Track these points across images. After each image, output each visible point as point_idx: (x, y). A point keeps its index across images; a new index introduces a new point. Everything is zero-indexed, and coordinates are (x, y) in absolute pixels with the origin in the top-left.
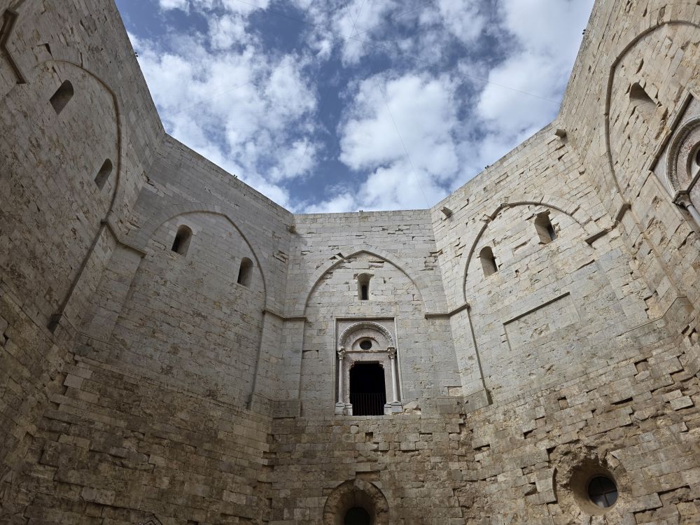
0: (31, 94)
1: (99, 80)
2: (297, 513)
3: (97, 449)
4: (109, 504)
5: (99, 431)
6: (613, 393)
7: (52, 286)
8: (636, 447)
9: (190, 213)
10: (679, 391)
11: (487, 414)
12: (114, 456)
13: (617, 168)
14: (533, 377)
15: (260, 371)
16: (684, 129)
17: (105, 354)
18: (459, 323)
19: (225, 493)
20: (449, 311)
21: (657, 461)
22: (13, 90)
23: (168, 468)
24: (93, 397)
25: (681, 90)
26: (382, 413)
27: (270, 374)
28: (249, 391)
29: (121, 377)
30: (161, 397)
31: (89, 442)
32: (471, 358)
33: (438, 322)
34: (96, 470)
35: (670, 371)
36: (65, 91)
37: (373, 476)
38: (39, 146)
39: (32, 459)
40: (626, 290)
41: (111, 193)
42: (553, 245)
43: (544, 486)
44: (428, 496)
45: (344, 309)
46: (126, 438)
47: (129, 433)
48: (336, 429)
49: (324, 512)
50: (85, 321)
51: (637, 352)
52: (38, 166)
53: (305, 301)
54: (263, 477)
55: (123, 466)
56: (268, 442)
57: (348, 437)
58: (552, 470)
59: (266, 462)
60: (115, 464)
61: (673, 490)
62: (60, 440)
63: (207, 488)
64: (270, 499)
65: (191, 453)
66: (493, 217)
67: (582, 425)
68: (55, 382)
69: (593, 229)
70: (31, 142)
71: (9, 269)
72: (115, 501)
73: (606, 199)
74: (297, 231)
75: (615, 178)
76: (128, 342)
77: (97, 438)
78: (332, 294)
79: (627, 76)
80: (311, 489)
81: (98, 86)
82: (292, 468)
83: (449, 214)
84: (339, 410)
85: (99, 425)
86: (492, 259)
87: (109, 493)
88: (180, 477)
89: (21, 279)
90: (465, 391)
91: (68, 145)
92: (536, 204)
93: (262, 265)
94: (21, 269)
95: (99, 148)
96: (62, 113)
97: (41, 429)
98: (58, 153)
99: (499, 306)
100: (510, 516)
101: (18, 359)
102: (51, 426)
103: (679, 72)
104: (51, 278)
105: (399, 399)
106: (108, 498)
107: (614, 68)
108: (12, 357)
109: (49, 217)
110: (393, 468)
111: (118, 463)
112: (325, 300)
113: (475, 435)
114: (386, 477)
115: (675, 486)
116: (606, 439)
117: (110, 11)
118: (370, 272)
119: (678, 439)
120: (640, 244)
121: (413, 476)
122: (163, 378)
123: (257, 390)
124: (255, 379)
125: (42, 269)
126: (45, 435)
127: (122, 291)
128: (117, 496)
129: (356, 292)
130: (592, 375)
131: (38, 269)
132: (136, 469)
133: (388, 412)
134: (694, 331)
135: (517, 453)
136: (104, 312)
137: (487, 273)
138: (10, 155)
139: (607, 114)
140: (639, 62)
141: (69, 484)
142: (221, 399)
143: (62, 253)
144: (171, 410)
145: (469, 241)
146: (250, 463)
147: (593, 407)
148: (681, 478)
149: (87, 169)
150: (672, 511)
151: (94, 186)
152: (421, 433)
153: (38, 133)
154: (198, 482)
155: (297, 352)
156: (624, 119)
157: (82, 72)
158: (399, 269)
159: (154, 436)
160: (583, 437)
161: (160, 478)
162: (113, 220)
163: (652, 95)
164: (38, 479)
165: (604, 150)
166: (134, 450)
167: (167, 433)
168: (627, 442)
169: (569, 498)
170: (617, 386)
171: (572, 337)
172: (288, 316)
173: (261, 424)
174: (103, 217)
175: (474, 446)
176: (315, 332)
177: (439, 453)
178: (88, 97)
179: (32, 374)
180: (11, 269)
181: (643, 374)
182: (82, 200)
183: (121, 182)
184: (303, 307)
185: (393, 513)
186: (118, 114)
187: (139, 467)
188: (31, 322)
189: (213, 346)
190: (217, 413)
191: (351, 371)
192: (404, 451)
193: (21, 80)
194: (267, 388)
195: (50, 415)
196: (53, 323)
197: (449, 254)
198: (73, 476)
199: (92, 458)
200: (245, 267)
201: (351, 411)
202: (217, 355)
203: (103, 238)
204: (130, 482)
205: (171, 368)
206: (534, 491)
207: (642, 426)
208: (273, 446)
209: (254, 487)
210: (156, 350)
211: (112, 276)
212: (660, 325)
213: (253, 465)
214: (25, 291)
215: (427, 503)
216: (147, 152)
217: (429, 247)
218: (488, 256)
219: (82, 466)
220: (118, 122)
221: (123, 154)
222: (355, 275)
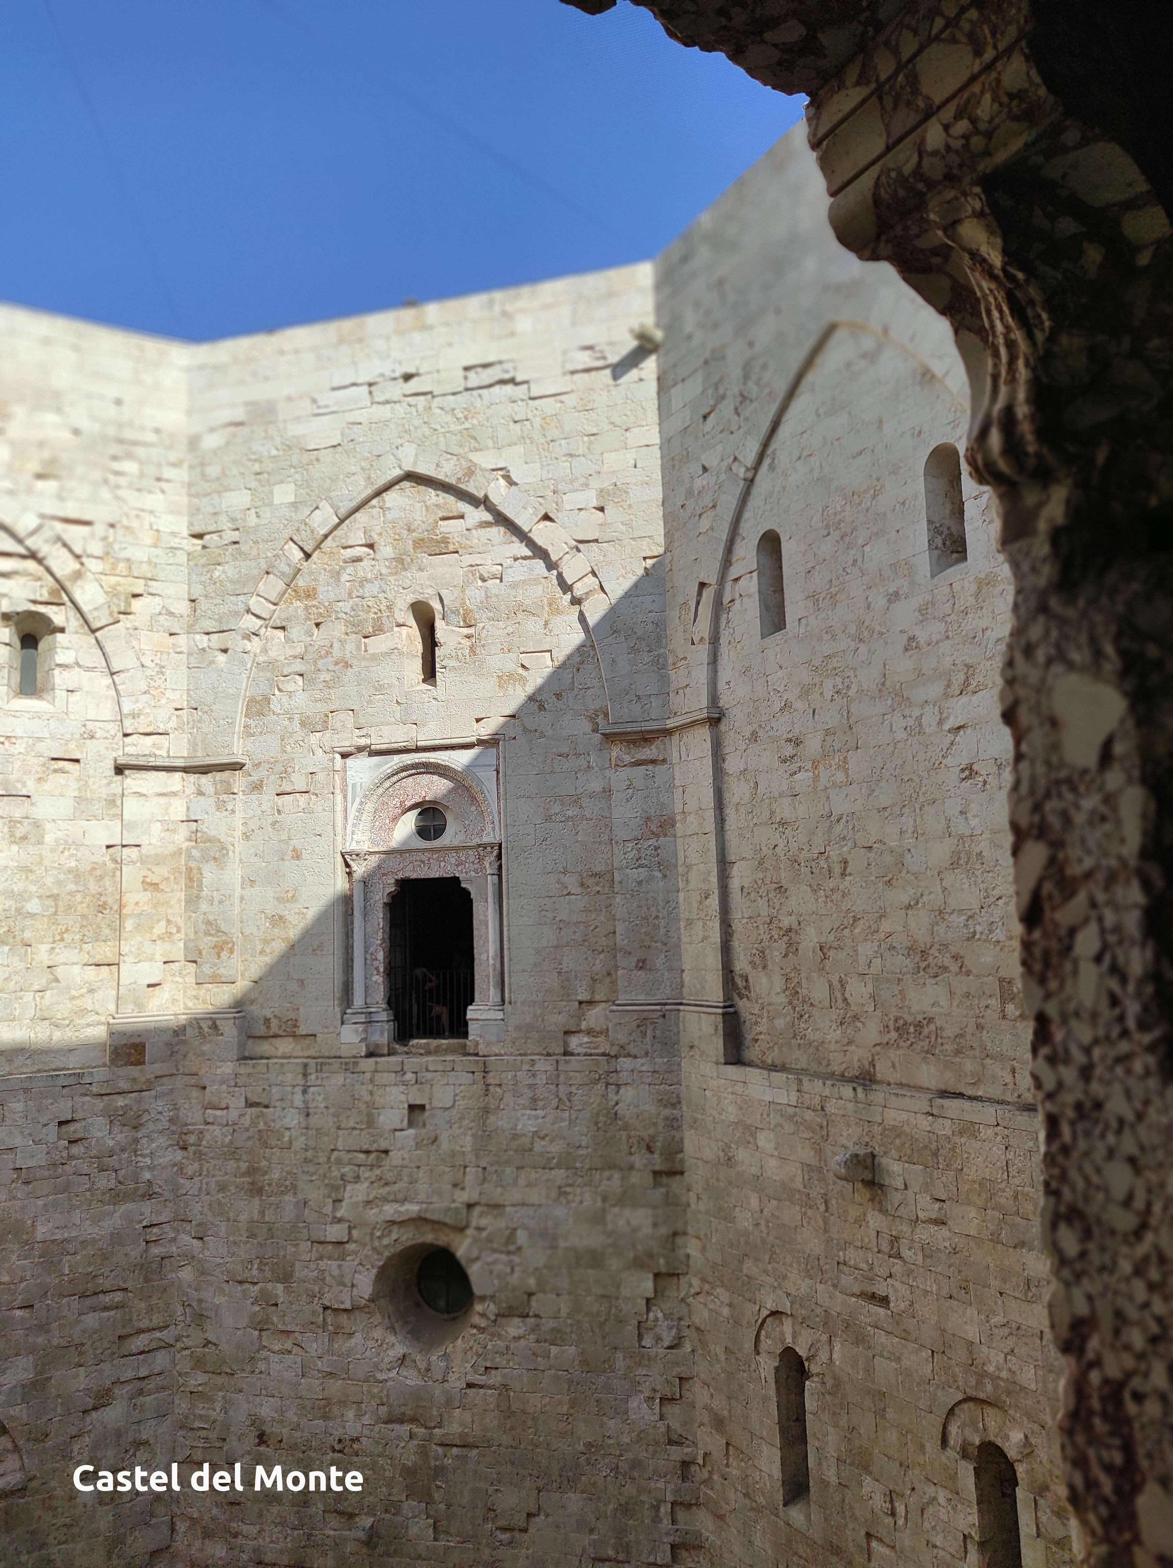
7: (1002, 973)
89: (926, 1031)
94: (915, 1008)
125: (956, 957)
131: (945, 969)
180: (897, 1029)
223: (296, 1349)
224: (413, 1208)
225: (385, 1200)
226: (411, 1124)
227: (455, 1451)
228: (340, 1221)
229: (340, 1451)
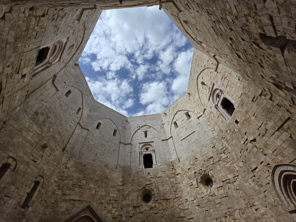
0: (60, 94)
1: (78, 89)
2: (130, 198)
3: (74, 184)
4: (77, 199)
5: (75, 178)
6: (208, 156)
7: (64, 140)
8: (215, 170)
9: (101, 119)
10: (223, 154)
11: (179, 165)
12: (79, 185)
13: (202, 100)
14: (189, 154)
15: (119, 159)
16: (214, 91)
17: (78, 157)
18: (170, 141)
19: (110, 194)
20: (168, 138)
21: (221, 173)
22: (56, 93)
23: (94, 188)
24: (74, 169)
25: (211, 83)
26: (152, 167)
27: (122, 159)
28: (117, 164)
29: (82, 163)
30: (92, 168)
31: (72, 182)
32: (174, 150)
33: (165, 141)
34: (74, 190)
35: (221, 149)
36: (69, 92)
37: (150, 185)
38: (62, 105)
39: (56, 188)
40: (208, 129)
41: (80, 116)
42: (190, 120)
43: (195, 183)
44: (165, 189)
45: (141, 140)
46: (83, 180)
47: (84, 179)
48: (140, 173)
49: (138, 197)
50: (73, 149)
51: (212, 144)
52: (61, 110)
53: (131, 139)
54: (121, 188)
55: (82, 188)
56: (122, 178)
57: (143, 175)
58: (196, 178)
59: (121, 184)
60: (79, 188)
61: (226, 180)
62: (65, 182)
63: (105, 193)
64: (123, 194)
65: (101, 183)
66: (176, 114)
67: (202, 165)
68: (64, 166)
69: (199, 115)
70: (60, 105)
71: (52, 136)
72: (79, 198)
73: (201, 108)
74: (128, 121)
75: (201, 103)
76: (84, 153)
77: (74, 181)
78: (138, 137)
79: (200, 80)
80: (134, 190)
81: (77, 91)
82: (129, 185)
83: (165, 114)
84: (141, 167)
85: (75, 177)
86: (177, 124)
87: (77, 196)
88: (98, 190)
89: (55, 139)
90: (173, 159)
91: (69, 105)
92: (185, 110)
93: (119, 130)
94: (56, 136)
95: (77, 105)
96: (68, 98)
97: (59, 179)
98: (67, 107)
99: (179, 136)
100: (187, 193)
101: (53, 160)
102: (62, 178)
103: (210, 79)
104: (64, 138)
105: (156, 163)
106: (77, 198)
107: (197, 78)
108: (52, 159)
109: (64, 122)
110: (156, 182)
111: (80, 187)
112: (136, 138)
113: (176, 171)
114: (154, 185)
115: (226, 179)
116: (208, 168)
117: (81, 74)
118: (147, 130)
119: (225, 166)
120: (209, 118)
121: (161, 184)
122: (93, 162)
123: (119, 164)
124: (118, 161)
126: (60, 181)
127: (83, 140)
128: (80, 197)
129: (144, 136)
130: (203, 152)
131: (60, 136)
132: (85, 189)
133: (154, 167)
134: (224, 138)
135: (187, 174)
136: (78, 146)
137: (176, 128)
138: (54, 108)
139: (198, 89)
140: (202, 77)
141: (66, 195)
142: (109, 167)
143: (67, 131)
144: (95, 171)
145: (171, 120)
146: (117, 184)
147: (204, 160)
148: (227, 177)
149: (74, 110)
150: (227, 186)
151: (76, 114)
152: (162, 172)
153: (62, 102)
154: (103, 191)
155: (129, 153)
156: (201, 90)
157: (74, 88)
158: (154, 129)
159: (91, 179)
160: (202, 168)
161: (92, 191)
162: (81, 122)
163: (206, 84)
164: (57, 194)
165: (198, 97)
166: (85, 183)
167: (94, 178)
168: (213, 168)
169: (201, 186)
170: (209, 154)
171: (197, 142)
172: (127, 143)
173: (120, 173)
174: (78, 121)
175: (176, 174)
176: (134, 147)
177: (167, 177)
178: (75, 93)
179: (57, 164)
181: (215, 150)
182: (73, 118)
183: (83, 113)
184: (130, 141)
185: (156, 195)
186: (82, 97)
187: (86, 188)
188: (57, 150)
189: (107, 153)
190: (108, 171)
191: (143, 157)
192: (158, 177)
193: (58, 90)
194: (121, 163)
195: (62, 175)
196: (64, 150)
197: (166, 124)
198: (68, 192)
199: (73, 186)
200: (115, 132)
201: (144, 167)
202: (108, 155)
203: (78, 127)
204: (83, 193)
205: (95, 159)
206: (192, 185)
207: (216, 164)
208: (124, 179)
209: (119, 191)
210: (91, 155)
211: (80, 136)
212: (217, 137)
213: (118, 185)
214: (56, 142)
215: (165, 191)
216: (90, 105)
217: (162, 123)
218: (175, 123)
219: (70, 189)
220: (83, 99)
221: (84, 106)
222: (143, 131)
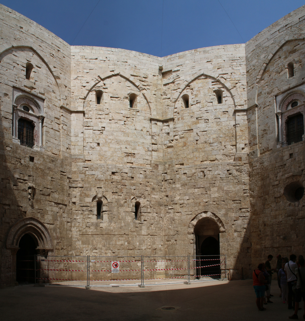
223: (270, 207)
224: (291, 174)
225: (286, 174)
226: (290, 158)
227: (300, 220)
228: (277, 180)
229: (278, 224)
